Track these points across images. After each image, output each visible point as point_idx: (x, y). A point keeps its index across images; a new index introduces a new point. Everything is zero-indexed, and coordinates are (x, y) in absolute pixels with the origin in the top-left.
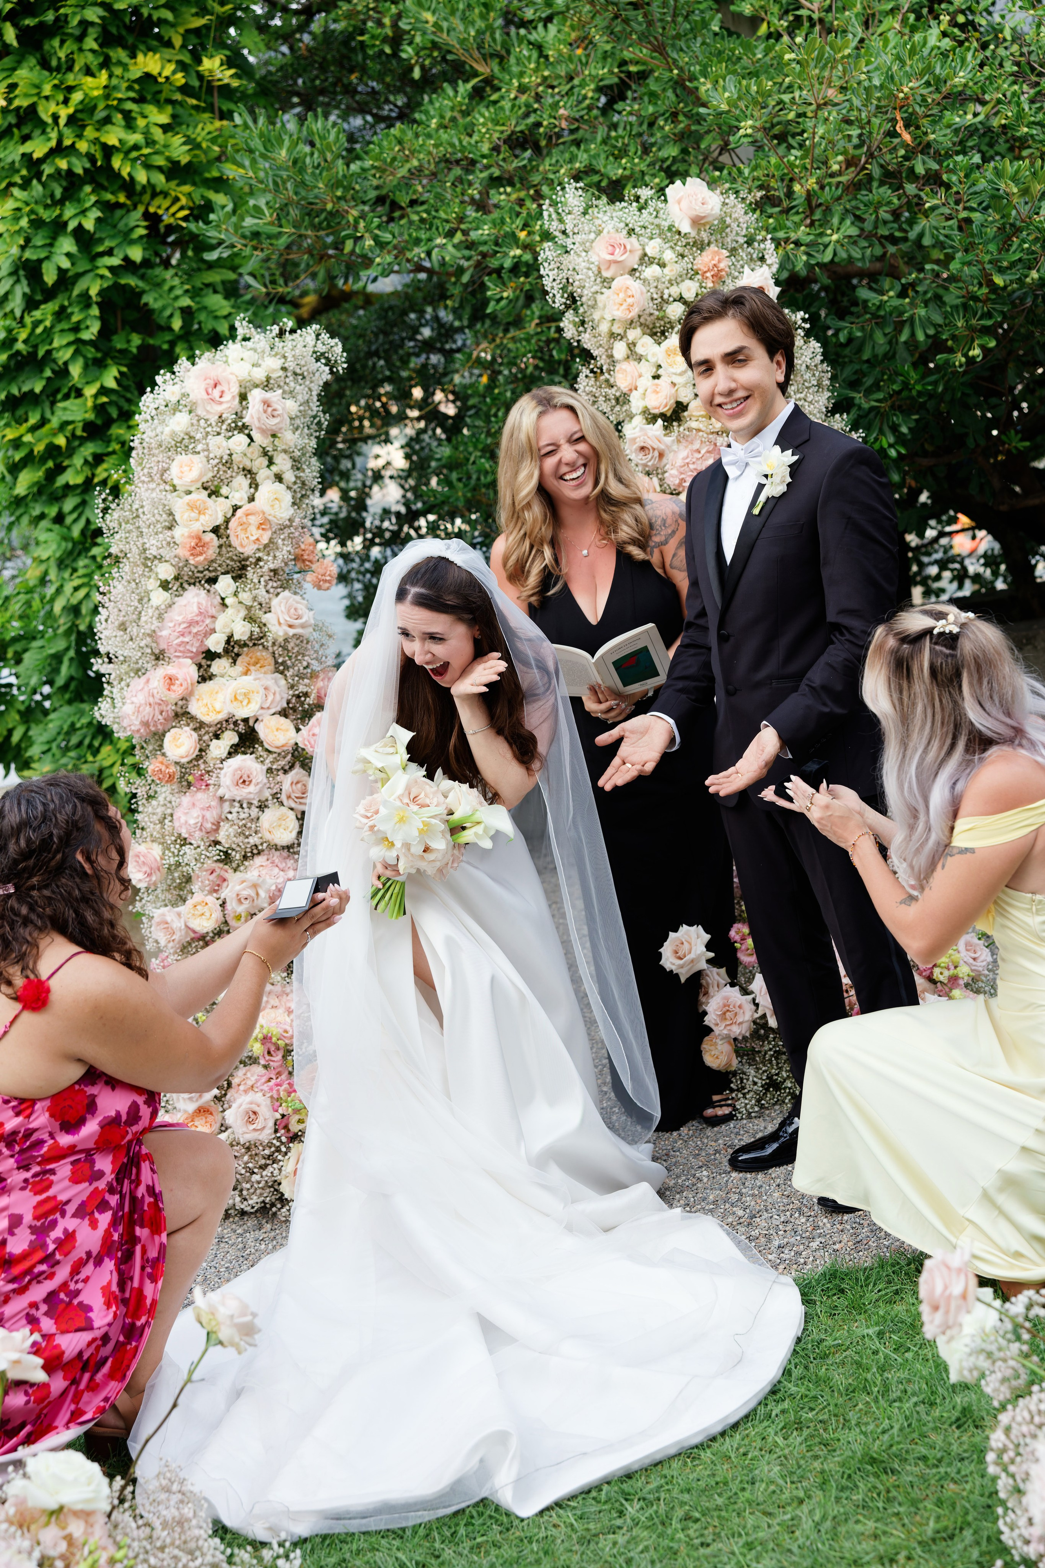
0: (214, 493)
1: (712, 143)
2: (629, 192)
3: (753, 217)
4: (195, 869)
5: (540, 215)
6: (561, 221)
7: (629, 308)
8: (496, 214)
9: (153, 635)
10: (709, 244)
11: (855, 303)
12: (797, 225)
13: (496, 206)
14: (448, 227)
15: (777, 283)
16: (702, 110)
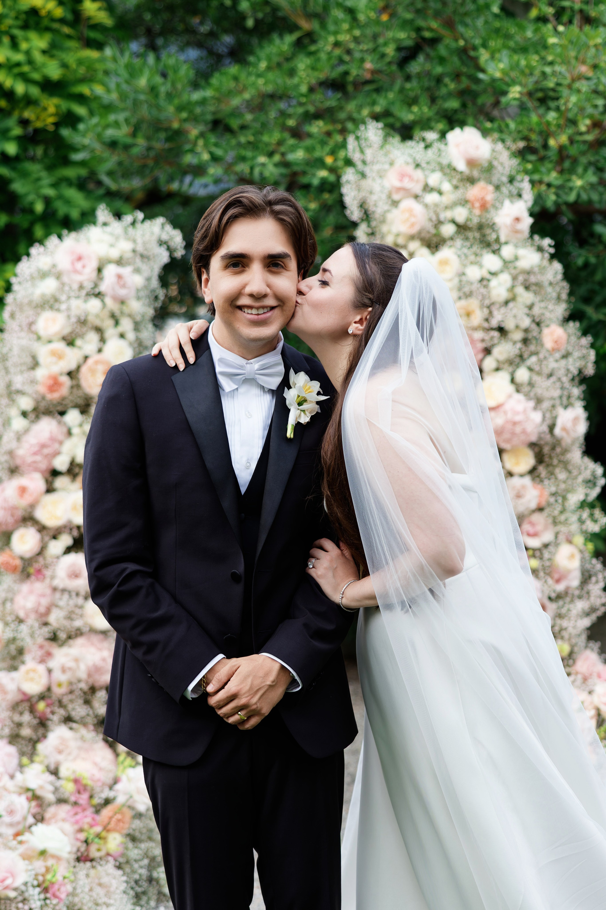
0: (70, 343)
1: (486, 100)
2: (417, 134)
3: (515, 162)
4: (28, 642)
5: (344, 145)
6: (362, 151)
7: (413, 225)
8: (308, 142)
9: (11, 453)
10: (479, 180)
11: (592, 234)
12: (549, 171)
13: (309, 135)
14: (271, 148)
15: (531, 215)
16: (481, 76)
